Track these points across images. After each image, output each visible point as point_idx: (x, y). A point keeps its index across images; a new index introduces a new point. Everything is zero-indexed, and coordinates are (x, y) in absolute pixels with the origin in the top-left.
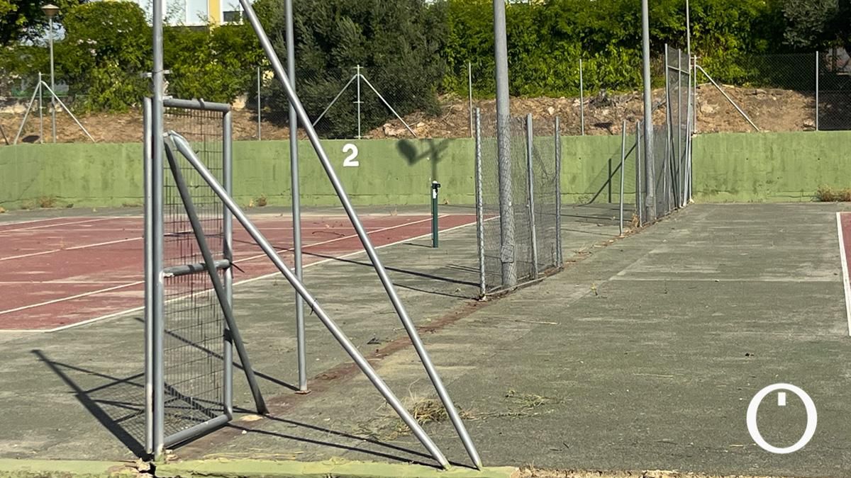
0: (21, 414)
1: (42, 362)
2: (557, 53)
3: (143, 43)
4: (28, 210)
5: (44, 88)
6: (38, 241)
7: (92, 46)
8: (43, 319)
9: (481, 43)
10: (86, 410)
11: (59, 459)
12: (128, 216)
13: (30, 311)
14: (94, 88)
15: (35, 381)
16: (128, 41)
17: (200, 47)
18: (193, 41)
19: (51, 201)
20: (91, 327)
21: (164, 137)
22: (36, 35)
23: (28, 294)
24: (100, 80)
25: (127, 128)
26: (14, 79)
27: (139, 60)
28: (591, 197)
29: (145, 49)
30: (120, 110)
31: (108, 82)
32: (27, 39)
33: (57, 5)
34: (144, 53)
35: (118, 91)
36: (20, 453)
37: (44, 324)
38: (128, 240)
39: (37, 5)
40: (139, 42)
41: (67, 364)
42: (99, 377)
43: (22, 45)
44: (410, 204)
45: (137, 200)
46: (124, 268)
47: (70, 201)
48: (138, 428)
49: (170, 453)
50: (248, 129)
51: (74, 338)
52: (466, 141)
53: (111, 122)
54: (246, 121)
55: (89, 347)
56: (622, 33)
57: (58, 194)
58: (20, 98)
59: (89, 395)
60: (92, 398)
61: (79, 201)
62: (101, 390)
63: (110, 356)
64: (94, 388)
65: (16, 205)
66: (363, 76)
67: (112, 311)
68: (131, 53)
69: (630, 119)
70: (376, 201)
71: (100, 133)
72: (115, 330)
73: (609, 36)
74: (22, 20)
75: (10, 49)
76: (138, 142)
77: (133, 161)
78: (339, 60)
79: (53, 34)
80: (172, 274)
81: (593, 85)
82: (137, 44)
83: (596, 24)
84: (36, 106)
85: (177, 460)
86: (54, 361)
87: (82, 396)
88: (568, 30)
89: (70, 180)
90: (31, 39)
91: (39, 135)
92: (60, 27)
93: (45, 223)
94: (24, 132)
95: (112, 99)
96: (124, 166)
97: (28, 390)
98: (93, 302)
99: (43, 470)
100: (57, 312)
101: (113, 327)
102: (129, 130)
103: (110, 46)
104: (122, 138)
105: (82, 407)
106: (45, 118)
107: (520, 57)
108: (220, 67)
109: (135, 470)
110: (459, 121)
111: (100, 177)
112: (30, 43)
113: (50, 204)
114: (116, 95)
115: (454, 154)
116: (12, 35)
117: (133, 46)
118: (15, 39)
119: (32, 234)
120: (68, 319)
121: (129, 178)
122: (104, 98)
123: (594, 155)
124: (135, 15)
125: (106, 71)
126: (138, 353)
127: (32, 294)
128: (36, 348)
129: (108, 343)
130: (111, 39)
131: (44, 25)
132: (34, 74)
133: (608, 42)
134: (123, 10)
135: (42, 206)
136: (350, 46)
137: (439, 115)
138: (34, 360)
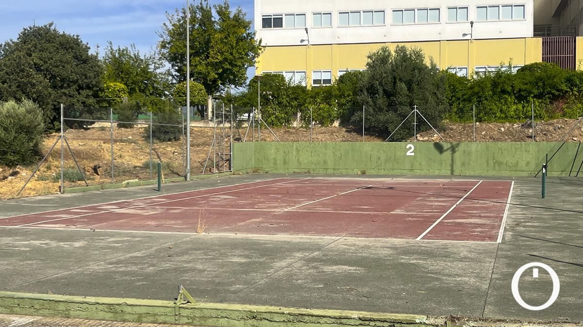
2: (502, 101)
3: (290, 94)
4: (249, 174)
7: (270, 94)
9: (463, 95)
17: (318, 96)
19: (258, 170)
27: (288, 102)
28: (537, 173)
29: (291, 97)
30: (278, 126)
34: (290, 99)
35: (277, 117)
44: (440, 174)
45: (301, 170)
47: (267, 170)
50: (346, 136)
52: (471, 144)
54: (344, 133)
56: (536, 92)
57: (261, 167)
61: (272, 170)
66: (417, 111)
69: (545, 134)
70: (422, 173)
73: (530, 93)
77: (299, 151)
78: (397, 103)
81: (520, 117)
82: (287, 95)
83: (523, 87)
88: (509, 89)
89: (267, 159)
94: (234, 136)
96: (295, 153)
102: (286, 136)
107: (483, 102)
110: (455, 134)
111: (282, 158)
114: (276, 119)
115: (464, 150)
117: (285, 95)
121: (297, 159)
123: (539, 152)
133: (529, 96)
135: (253, 173)
136: (403, 96)
137: (444, 131)
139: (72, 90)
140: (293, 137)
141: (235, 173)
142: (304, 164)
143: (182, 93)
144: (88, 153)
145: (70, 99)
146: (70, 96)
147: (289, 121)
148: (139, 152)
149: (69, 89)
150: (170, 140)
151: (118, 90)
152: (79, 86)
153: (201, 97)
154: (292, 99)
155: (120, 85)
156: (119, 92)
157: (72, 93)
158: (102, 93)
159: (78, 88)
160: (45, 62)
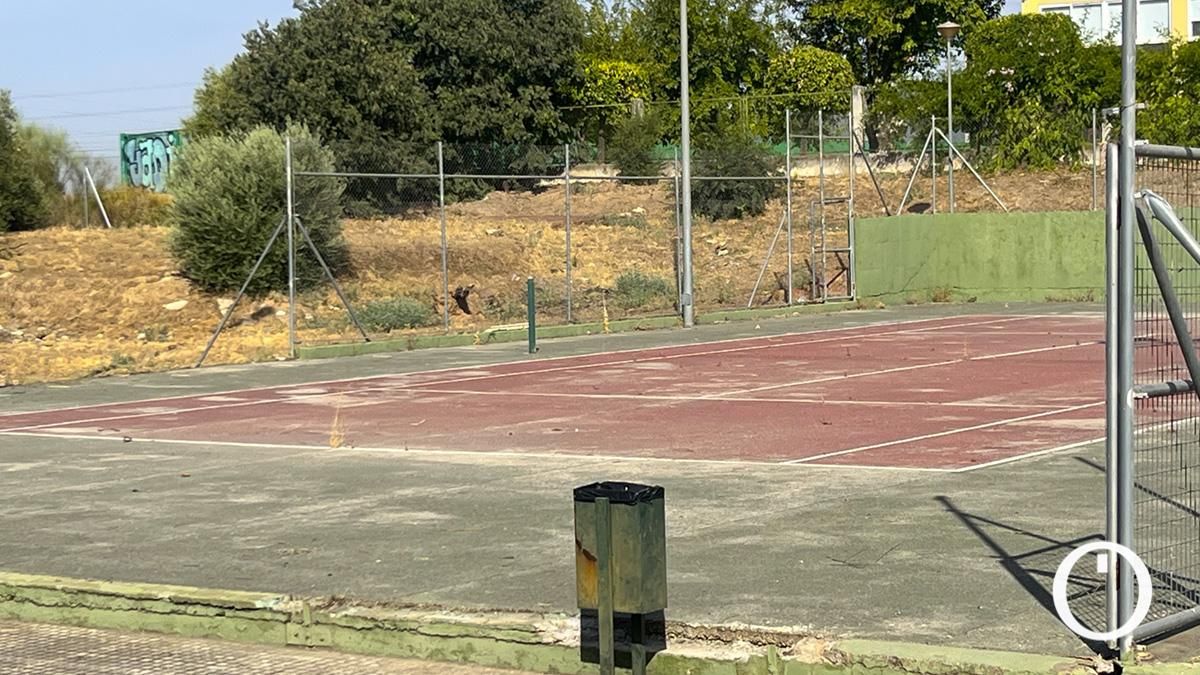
0: (927, 583)
1: (949, 513)
3: (1076, 71)
4: (915, 305)
5: (938, 137)
6: (932, 348)
7: (1008, 77)
8: (947, 454)
10: (1017, 582)
11: (984, 648)
12: (1054, 315)
13: (929, 443)
14: (1008, 136)
15: (943, 539)
16: (1055, 69)
17: (1160, 73)
18: (1147, 66)
19: (946, 294)
20: (1015, 468)
21: (1136, 199)
22: (927, 65)
23: (924, 419)
24: (1015, 125)
25: (1051, 190)
26: (898, 127)
27: (1071, 95)
29: (1079, 79)
30: (1042, 166)
31: (1026, 127)
32: (914, 71)
33: (956, 22)
34: (1077, 85)
35: (1039, 141)
36: (930, 636)
37: (949, 461)
38: (1057, 348)
39: (929, 23)
40: (1070, 70)
41: (983, 517)
42: (1031, 538)
43: (909, 79)
45: (1066, 292)
46: (1053, 387)
47: (972, 293)
48: (1092, 611)
49: (1143, 650)
51: (992, 482)
53: (1029, 183)
55: (1013, 495)
57: (954, 283)
58: (905, 152)
59: (1019, 561)
60: (1023, 567)
61: (985, 293)
62: (1035, 556)
63: (1044, 509)
64: (1026, 552)
65: (899, 299)
67: (1041, 446)
68: (1058, 85)
71: (1014, 198)
72: (1048, 473)
74: (909, 45)
75: (893, 84)
76: (1068, 210)
77: (1061, 236)
79: (951, 63)
80: (1146, 394)
82: (1068, 73)
84: (926, 162)
85: (1152, 660)
86: (967, 512)
87: (1009, 562)
89: (973, 263)
90: (920, 71)
91: (930, 201)
92: (960, 53)
93: (942, 323)
94: (910, 197)
95: (1032, 150)
96: (1048, 245)
97: (934, 550)
98: (1013, 433)
99: (963, 661)
100: (965, 445)
101: (1045, 469)
102: (1055, 194)
103: (1029, 76)
104: (1044, 206)
105: (1011, 578)
106: (939, 179)
108: (1187, 102)
109: (1092, 671)
111: (1013, 259)
112: (918, 76)
113: (945, 297)
114: (1037, 146)
116: (895, 66)
117: (1061, 76)
118: (900, 71)
119: (923, 338)
120: (981, 454)
121: (1054, 260)
122: (1021, 148)
124: (1065, 32)
125: (1023, 112)
126: (1083, 506)
127: (928, 419)
128: (941, 494)
129: (1039, 491)
130: (1031, 67)
131: (938, 50)
132: (924, 117)
134: (1047, 26)
135: (935, 301)
138: (939, 509)
139: (496, 88)
140: (1075, 197)
141: (863, 303)
142: (1076, 275)
143: (785, 81)
144: (479, 254)
145: (489, 111)
146: (492, 104)
147: (1076, 150)
148: (626, 249)
149: (488, 87)
150: (737, 214)
151: (622, 82)
152: (515, 73)
153: (837, 90)
154: (1082, 85)
155: (628, 66)
156: (625, 87)
157: (496, 95)
158: (579, 92)
159: (512, 82)
160: (424, 17)
